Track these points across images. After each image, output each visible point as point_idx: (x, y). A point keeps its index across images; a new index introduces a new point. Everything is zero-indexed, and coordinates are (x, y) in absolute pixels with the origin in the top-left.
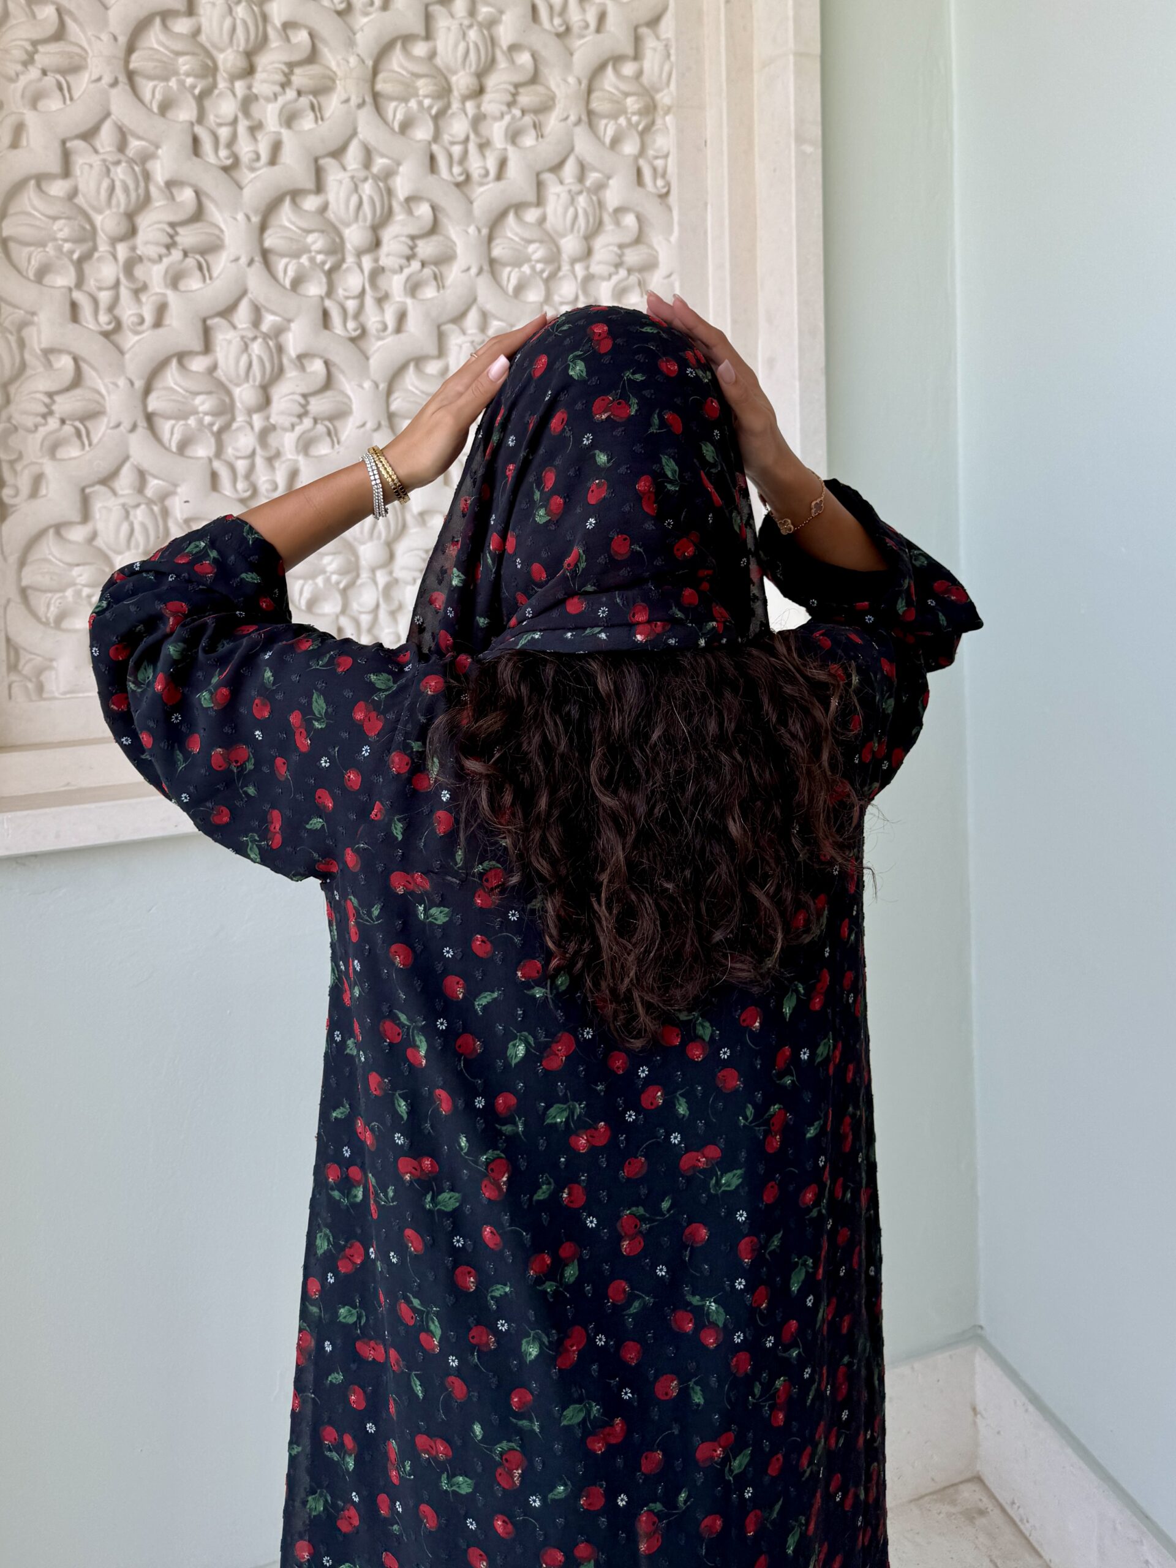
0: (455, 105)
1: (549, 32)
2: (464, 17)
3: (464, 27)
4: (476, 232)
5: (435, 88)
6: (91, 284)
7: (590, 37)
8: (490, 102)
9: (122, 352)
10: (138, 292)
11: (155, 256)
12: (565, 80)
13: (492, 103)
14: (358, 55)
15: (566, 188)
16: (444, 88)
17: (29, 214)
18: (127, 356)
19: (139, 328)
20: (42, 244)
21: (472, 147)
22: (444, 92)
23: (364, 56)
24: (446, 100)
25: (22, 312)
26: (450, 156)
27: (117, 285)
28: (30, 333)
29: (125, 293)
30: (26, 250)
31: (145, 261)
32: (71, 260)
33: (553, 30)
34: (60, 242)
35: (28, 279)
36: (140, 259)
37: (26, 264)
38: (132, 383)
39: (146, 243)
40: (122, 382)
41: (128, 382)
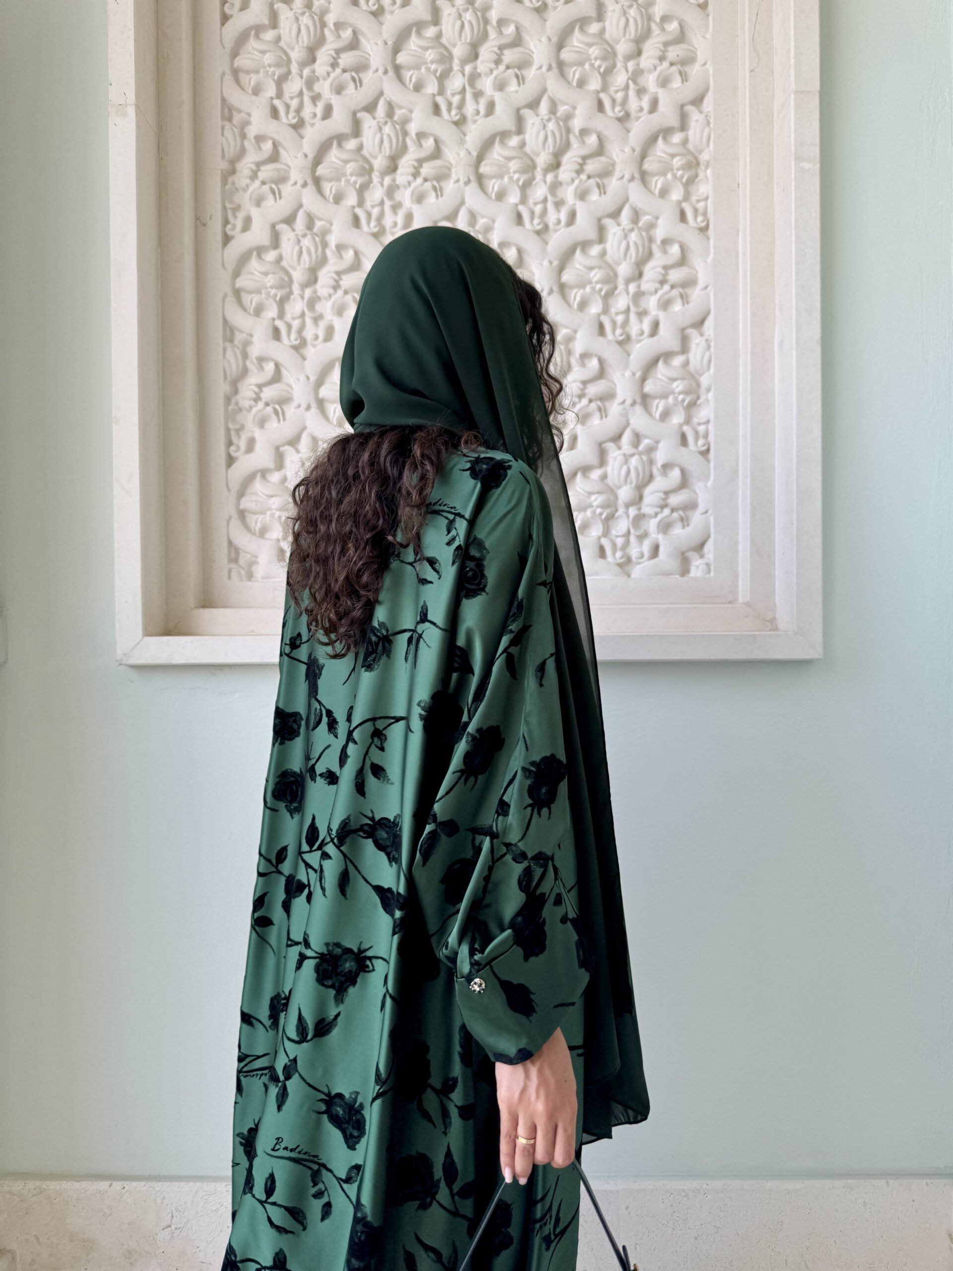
0: (539, 176)
1: (611, 117)
2: (545, 115)
3: (544, 121)
4: (548, 264)
5: (521, 165)
6: (288, 317)
7: (644, 116)
8: (563, 172)
9: (304, 358)
10: (317, 319)
11: (326, 295)
12: (623, 151)
13: (565, 173)
14: (467, 150)
15: (621, 227)
16: (528, 166)
17: (252, 273)
18: (306, 362)
19: (316, 343)
20: (258, 292)
21: (550, 206)
22: (530, 167)
23: (470, 149)
24: (530, 175)
25: (245, 335)
26: (532, 213)
27: (303, 315)
28: (249, 349)
29: (308, 321)
30: (250, 297)
31: (323, 300)
32: (275, 301)
33: (614, 116)
34: (269, 290)
35: (250, 314)
36: (319, 299)
37: (249, 304)
38: (308, 378)
39: (322, 287)
40: (302, 378)
41: (305, 378)
